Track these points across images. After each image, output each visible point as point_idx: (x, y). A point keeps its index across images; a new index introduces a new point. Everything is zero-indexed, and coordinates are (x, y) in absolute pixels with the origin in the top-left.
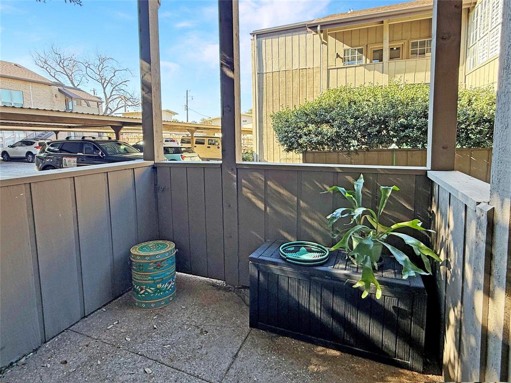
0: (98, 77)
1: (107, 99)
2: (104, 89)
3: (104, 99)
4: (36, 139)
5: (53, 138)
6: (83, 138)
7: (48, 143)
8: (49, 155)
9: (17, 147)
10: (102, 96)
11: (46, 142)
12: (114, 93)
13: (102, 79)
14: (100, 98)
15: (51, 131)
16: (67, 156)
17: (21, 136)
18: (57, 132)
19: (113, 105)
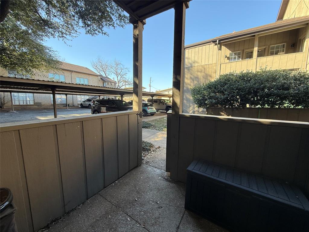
0: (115, 72)
1: (118, 82)
2: (117, 77)
3: (117, 82)
4: (92, 99)
5: (98, 98)
6: (109, 98)
7: (96, 101)
8: (96, 106)
9: (86, 102)
10: (117, 81)
11: (95, 100)
12: (121, 79)
13: (117, 73)
14: (116, 81)
15: (98, 95)
16: (102, 106)
17: (87, 97)
18: (99, 96)
19: (120, 85)
